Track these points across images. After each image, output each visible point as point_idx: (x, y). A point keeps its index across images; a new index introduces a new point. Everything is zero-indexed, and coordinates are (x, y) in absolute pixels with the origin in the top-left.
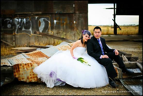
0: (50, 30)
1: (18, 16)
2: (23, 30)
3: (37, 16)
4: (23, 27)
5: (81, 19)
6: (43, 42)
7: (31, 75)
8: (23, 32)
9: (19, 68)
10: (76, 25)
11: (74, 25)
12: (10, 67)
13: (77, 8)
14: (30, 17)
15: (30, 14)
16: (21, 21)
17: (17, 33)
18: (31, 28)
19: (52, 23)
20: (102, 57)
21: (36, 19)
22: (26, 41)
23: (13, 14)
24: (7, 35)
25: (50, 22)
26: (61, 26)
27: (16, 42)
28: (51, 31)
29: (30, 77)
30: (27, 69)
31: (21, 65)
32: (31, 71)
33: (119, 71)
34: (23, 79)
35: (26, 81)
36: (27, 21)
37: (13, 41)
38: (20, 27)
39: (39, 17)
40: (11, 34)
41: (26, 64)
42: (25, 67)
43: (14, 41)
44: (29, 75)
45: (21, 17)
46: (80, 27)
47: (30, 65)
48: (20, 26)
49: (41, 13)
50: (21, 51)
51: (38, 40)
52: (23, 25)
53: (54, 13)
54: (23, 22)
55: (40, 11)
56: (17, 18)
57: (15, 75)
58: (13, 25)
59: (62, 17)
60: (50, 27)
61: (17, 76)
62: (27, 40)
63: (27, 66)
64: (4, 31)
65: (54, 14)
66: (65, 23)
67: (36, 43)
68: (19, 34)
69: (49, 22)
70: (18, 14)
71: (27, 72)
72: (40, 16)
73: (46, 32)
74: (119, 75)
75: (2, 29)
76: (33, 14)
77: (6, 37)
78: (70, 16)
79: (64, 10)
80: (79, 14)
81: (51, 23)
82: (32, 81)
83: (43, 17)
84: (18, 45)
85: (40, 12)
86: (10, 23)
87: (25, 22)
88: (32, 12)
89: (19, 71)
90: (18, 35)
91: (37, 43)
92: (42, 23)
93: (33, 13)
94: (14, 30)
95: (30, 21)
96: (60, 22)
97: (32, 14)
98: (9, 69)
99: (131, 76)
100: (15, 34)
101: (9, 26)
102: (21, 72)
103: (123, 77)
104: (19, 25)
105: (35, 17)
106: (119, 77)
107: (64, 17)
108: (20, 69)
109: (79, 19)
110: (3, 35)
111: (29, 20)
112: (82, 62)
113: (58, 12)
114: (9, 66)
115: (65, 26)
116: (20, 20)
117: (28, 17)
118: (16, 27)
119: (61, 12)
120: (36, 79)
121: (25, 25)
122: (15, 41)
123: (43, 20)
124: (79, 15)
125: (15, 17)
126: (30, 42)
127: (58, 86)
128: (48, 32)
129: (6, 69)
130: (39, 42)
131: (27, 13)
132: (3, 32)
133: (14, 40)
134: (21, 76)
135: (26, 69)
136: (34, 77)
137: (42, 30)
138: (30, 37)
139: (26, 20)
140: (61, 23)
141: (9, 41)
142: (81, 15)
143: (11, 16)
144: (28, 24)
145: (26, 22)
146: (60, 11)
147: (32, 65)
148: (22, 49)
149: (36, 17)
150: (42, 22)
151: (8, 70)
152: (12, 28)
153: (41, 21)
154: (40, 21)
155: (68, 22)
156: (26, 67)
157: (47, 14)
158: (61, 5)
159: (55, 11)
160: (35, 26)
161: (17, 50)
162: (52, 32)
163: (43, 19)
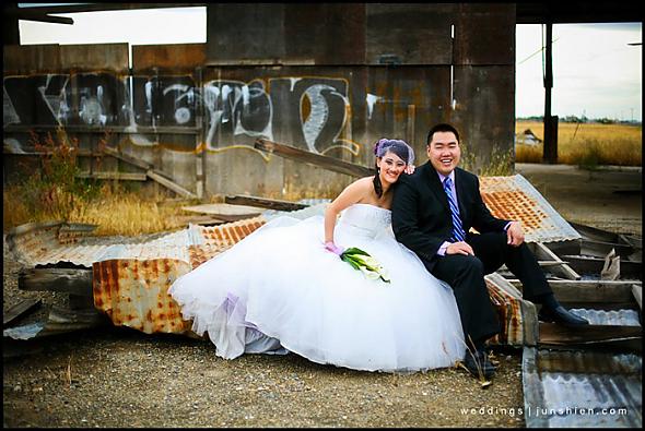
0: (349, 136)
1: (219, 74)
2: (236, 133)
3: (295, 76)
4: (239, 122)
5: (483, 92)
6: (320, 187)
7: (160, 305)
8: (238, 143)
9: (116, 276)
10: (460, 117)
11: (453, 117)
12: (83, 271)
13: (466, 45)
14: (265, 78)
15: (266, 66)
16: (232, 95)
17: (214, 143)
18: (270, 124)
19: (359, 107)
20: (447, 248)
21: (292, 89)
22: (249, 181)
23: (199, 68)
24: (174, 152)
25: (350, 101)
26: (397, 119)
27: (207, 183)
28: (353, 141)
29: (157, 312)
30: (148, 282)
31: (125, 265)
32: (162, 292)
33: (526, 313)
34: (130, 318)
35: (142, 328)
36: (257, 95)
37: (195, 179)
38: (224, 121)
39: (304, 79)
40: (188, 150)
41: (145, 264)
42: (141, 272)
43: (198, 179)
44: (153, 305)
45: (233, 79)
46: (478, 125)
47: (160, 268)
48: (227, 114)
49: (313, 63)
50: (214, 218)
51: (299, 177)
52: (239, 113)
53: (365, 63)
54: (237, 100)
55: (307, 54)
56: (216, 85)
57: (101, 303)
58: (198, 111)
59: (401, 83)
60: (350, 124)
61: (106, 307)
62: (251, 174)
63: (150, 269)
64: (160, 134)
65: (367, 69)
66: (413, 106)
67: (288, 190)
68: (219, 149)
69: (346, 100)
70: (218, 67)
71: (146, 294)
72: (310, 75)
73: (333, 144)
74: (524, 330)
75: (154, 127)
76: (278, 68)
77: (171, 162)
78: (435, 75)
79: (408, 52)
80: (476, 69)
81: (352, 106)
82: (164, 330)
83: (322, 82)
84: (217, 195)
85: (310, 58)
86: (184, 103)
87: (246, 102)
88: (277, 59)
89: (117, 286)
90: (217, 154)
91: (295, 190)
92: (314, 106)
93: (280, 62)
94: (199, 131)
95: (269, 97)
96: (392, 104)
97: (275, 68)
98: (78, 277)
99: (576, 338)
100: (205, 151)
101: (182, 115)
102: (123, 293)
103: (542, 340)
104: (220, 113)
105: (289, 81)
106: (524, 337)
107: (410, 82)
108: (122, 282)
109: (472, 92)
110: (156, 150)
111: (263, 91)
112: (357, 264)
113: (382, 60)
114: (82, 267)
115: (411, 120)
116: (226, 89)
117: (258, 80)
118: (210, 120)
119: (395, 58)
120: (178, 321)
121: (247, 114)
122: (203, 178)
123: (322, 92)
124: (472, 76)
125: (205, 80)
126: (263, 186)
127: (261, 354)
128: (341, 143)
129: (69, 276)
130: (302, 187)
131: (256, 63)
132: (155, 140)
133: (200, 173)
134: (121, 306)
135: (143, 281)
136: (172, 316)
137: (316, 134)
138: (267, 162)
139: (251, 92)
140: (395, 106)
141: (179, 176)
142: (482, 72)
143: (190, 75)
144: (258, 109)
145: (250, 100)
146: (389, 56)
147: (167, 269)
148: (223, 213)
149: (293, 81)
150: (316, 103)
151: (78, 281)
152: (194, 125)
153: (311, 98)
154: (306, 97)
155: (427, 102)
156: (147, 275)
157: (336, 67)
158: (398, 30)
159: (369, 54)
160: (286, 118)
161: (205, 214)
162: (358, 147)
163: (320, 87)
